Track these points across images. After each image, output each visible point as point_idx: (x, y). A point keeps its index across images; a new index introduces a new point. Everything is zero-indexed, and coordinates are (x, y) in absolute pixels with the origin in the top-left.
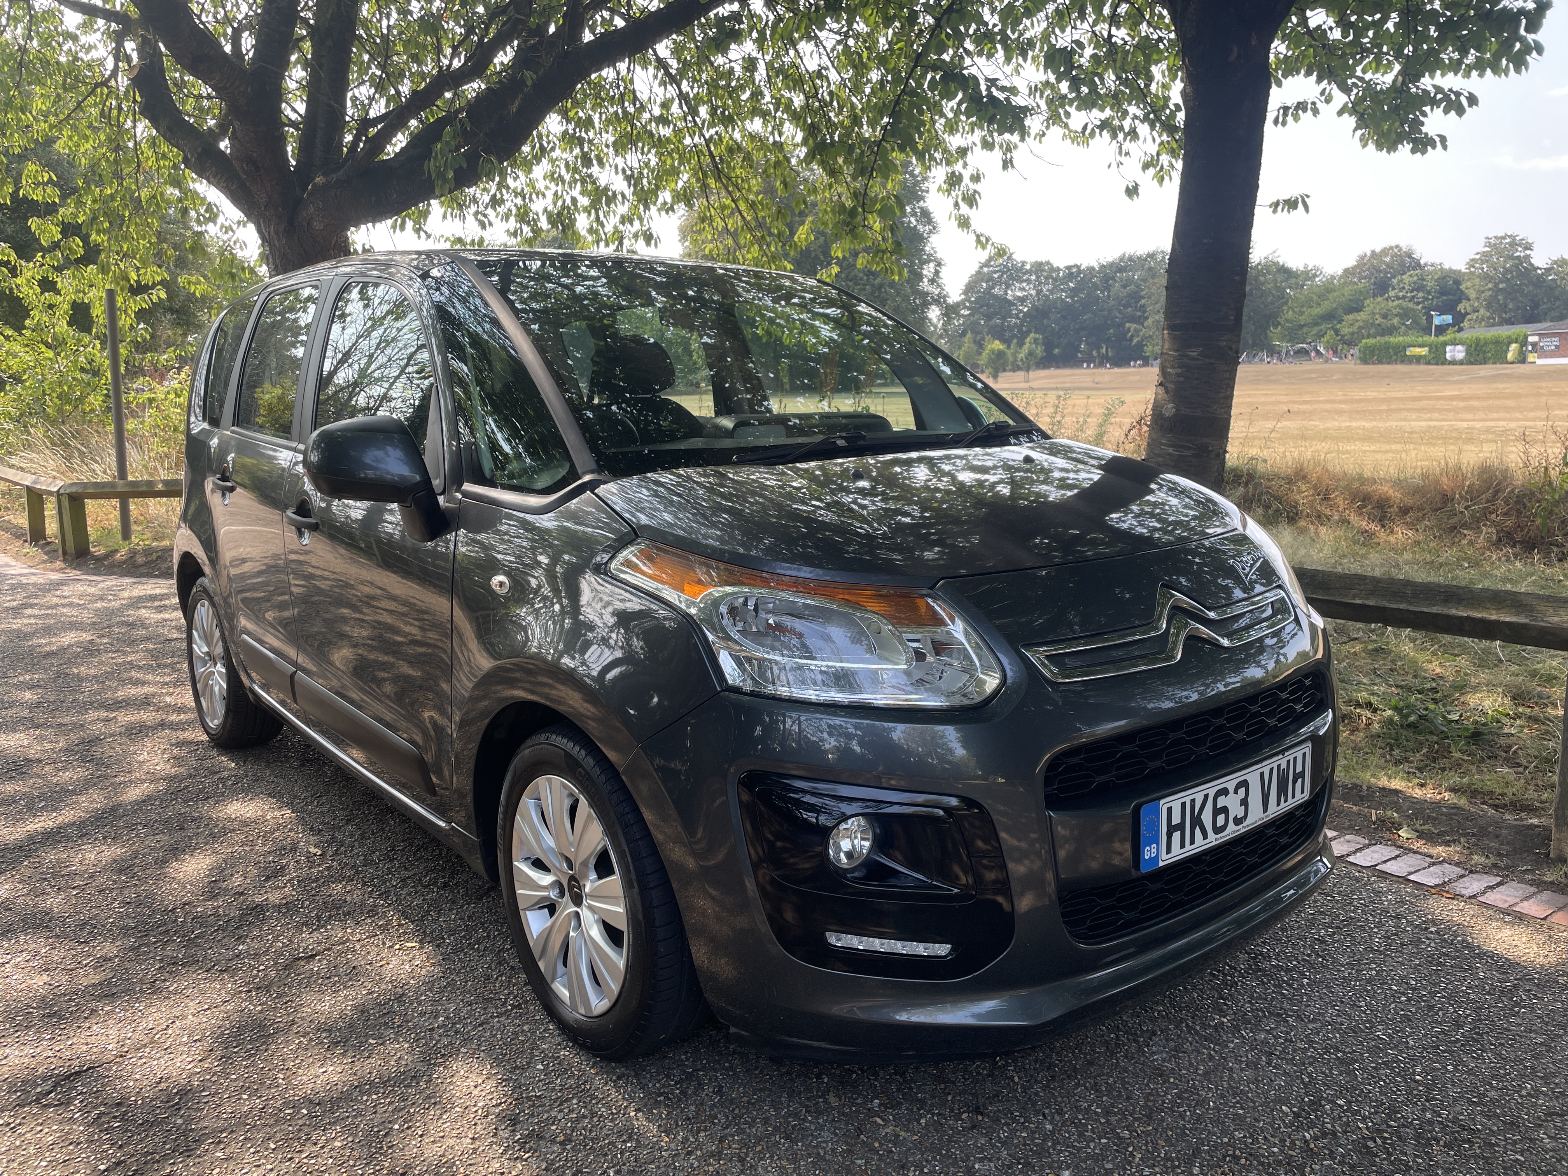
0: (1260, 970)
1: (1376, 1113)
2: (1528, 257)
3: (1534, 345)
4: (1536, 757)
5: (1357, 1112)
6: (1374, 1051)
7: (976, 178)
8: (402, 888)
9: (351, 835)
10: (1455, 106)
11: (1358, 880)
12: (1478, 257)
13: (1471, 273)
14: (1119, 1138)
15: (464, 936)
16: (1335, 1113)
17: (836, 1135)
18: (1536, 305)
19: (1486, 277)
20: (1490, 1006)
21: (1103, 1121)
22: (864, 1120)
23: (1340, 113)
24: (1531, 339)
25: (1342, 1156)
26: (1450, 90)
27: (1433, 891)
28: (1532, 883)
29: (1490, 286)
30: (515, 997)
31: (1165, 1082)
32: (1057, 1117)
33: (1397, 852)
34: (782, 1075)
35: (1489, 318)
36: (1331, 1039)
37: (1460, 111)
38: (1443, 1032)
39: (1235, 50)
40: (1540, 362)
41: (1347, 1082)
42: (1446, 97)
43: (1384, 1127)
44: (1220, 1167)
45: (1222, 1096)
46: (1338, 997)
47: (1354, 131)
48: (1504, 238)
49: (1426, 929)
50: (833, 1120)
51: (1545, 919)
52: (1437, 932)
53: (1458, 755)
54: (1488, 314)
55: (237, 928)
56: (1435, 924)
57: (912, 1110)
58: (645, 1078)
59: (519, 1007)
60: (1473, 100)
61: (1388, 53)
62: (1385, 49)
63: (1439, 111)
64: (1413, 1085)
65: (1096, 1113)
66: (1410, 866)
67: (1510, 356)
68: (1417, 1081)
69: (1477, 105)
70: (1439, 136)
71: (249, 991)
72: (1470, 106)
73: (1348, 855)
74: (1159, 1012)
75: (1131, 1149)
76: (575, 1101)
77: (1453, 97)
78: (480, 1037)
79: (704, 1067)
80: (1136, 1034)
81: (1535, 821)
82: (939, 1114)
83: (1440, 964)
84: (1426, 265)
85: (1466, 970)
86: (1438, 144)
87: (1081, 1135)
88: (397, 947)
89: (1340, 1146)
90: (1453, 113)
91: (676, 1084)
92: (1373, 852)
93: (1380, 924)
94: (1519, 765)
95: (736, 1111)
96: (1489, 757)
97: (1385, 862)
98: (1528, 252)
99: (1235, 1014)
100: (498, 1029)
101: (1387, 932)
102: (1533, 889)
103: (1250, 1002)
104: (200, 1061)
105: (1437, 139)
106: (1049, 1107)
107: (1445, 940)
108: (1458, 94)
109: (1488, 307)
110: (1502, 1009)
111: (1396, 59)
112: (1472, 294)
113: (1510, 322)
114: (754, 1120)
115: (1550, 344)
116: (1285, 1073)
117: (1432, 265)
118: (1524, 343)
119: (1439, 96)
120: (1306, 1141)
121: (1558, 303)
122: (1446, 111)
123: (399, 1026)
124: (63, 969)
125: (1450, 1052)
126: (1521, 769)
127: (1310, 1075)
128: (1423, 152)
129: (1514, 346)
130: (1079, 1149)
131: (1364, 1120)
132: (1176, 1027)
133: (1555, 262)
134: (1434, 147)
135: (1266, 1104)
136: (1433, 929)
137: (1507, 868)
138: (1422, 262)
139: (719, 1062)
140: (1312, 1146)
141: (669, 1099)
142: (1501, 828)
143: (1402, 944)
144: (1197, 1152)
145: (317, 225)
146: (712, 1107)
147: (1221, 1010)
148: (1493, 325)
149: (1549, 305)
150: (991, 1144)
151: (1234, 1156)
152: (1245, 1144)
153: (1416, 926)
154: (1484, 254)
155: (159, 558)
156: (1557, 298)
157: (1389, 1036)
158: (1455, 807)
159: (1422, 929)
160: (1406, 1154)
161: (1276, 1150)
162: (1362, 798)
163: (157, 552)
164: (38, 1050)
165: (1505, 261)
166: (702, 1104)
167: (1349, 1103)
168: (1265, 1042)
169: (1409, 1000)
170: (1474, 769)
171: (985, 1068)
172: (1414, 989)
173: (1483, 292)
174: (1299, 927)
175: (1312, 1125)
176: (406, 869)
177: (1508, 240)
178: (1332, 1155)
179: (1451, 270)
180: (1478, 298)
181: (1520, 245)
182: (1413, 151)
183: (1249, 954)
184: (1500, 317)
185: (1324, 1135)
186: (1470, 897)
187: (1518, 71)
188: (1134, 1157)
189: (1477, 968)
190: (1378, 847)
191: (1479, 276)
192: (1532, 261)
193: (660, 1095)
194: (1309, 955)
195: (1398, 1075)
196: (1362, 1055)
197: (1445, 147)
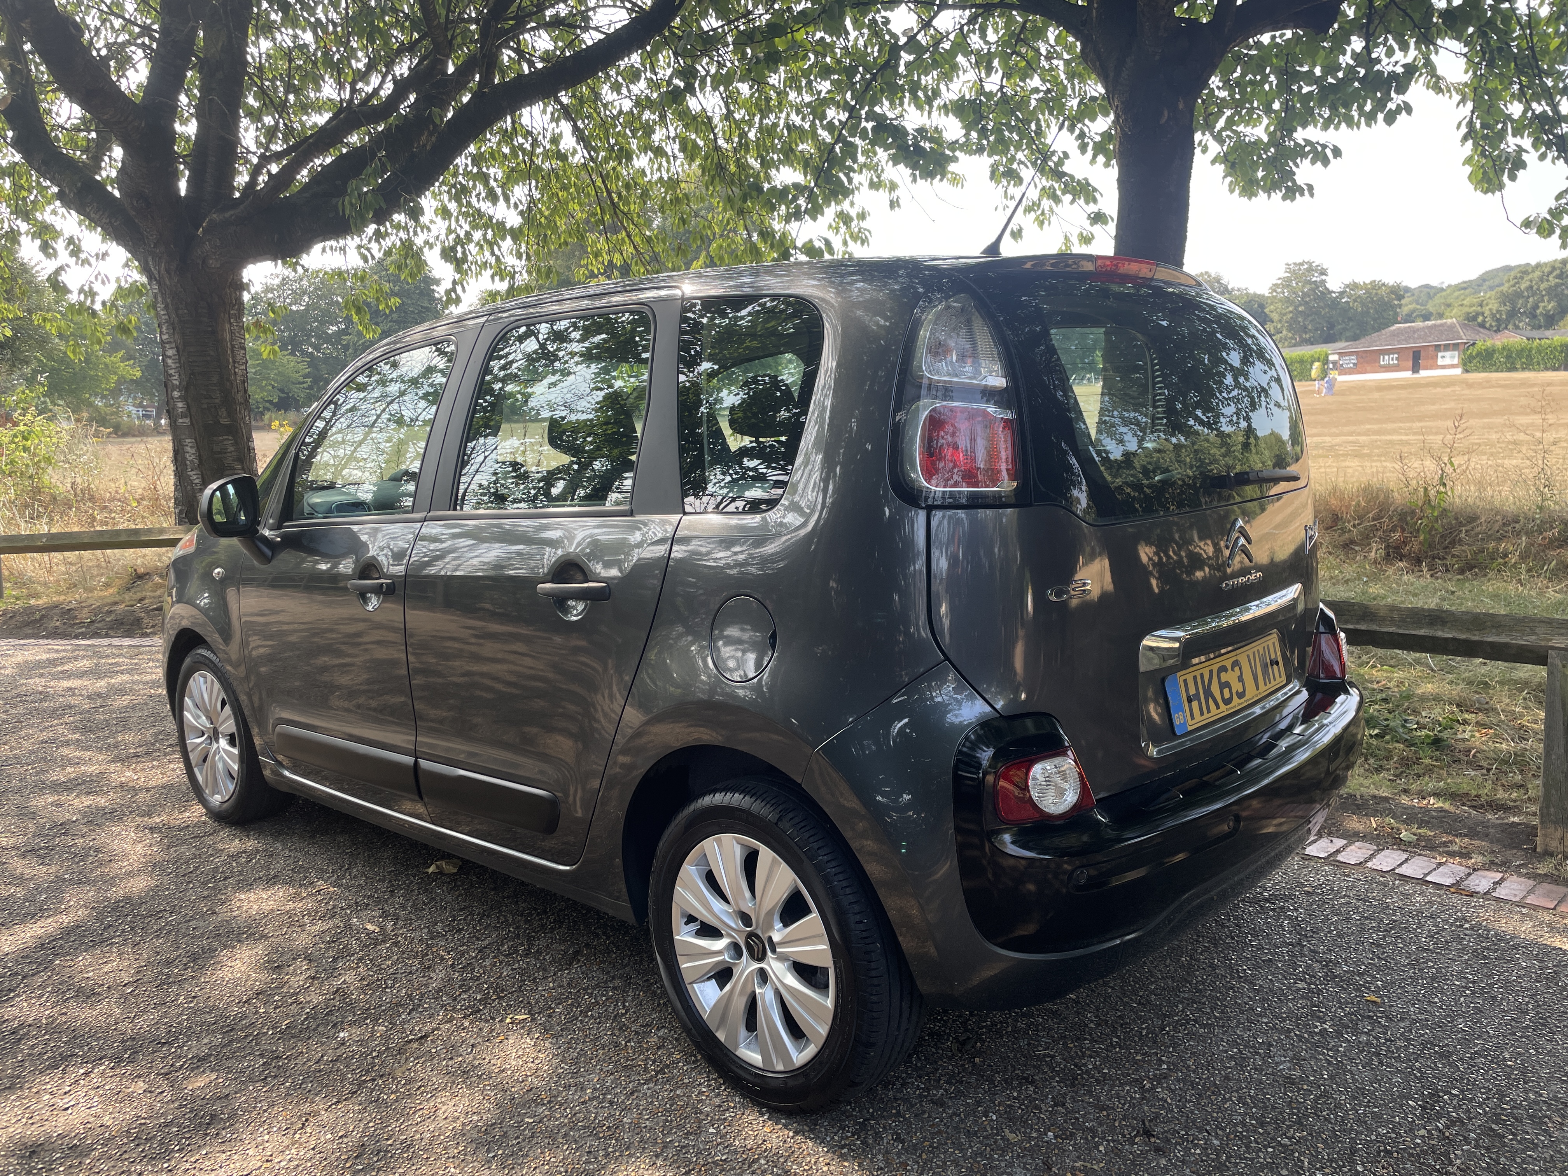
0: (1336, 977)
1: (1488, 1099)
2: (1324, 281)
3: (1335, 363)
4: (1496, 760)
5: (1471, 1100)
6: (1464, 1042)
7: (862, 216)
8: (483, 959)
9: (403, 907)
10: (1321, 157)
11: (1385, 885)
12: (1279, 282)
13: (1275, 297)
14: (1282, 1145)
15: (572, 1004)
16: (1455, 1102)
17: (1027, 1169)
18: (1331, 326)
19: (1288, 300)
20: (1543, 993)
21: (1261, 1131)
22: (1047, 1153)
23: (1213, 162)
24: (1332, 358)
25: (1475, 1140)
26: (1318, 143)
27: (1452, 890)
28: (1528, 876)
29: (1291, 309)
30: (654, 1062)
31: (1299, 1090)
32: (1219, 1132)
33: (1405, 856)
34: (951, 1117)
35: (1291, 338)
36: (1423, 1035)
37: (1326, 162)
38: (1513, 1019)
39: (1166, 113)
40: (1340, 378)
41: (1453, 1073)
42: (1314, 150)
43: (1499, 1111)
44: (1379, 1162)
45: (1355, 1098)
46: (1413, 995)
47: (1224, 177)
48: (1302, 264)
49: (1462, 926)
50: (1018, 1155)
51: (1554, 909)
52: (1472, 928)
53: (1427, 761)
54: (1290, 335)
55: (327, 1014)
56: (1467, 921)
57: (1086, 1138)
58: (821, 1132)
59: (662, 1071)
60: (1337, 152)
61: (1258, 108)
62: (1255, 104)
63: (1307, 162)
64: (1508, 1070)
65: (1252, 1124)
66: (1422, 868)
67: (1314, 373)
68: (1509, 1066)
69: (1340, 156)
70: (1307, 185)
71: (374, 1080)
72: (1335, 157)
73: (1366, 862)
74: (1266, 1024)
75: (1297, 1154)
76: (763, 1162)
77: (1319, 149)
78: (638, 1105)
79: (872, 1115)
80: (1254, 1047)
81: (1516, 819)
82: (1113, 1141)
83: (1485, 957)
84: (1233, 289)
85: (1509, 962)
86: (1306, 192)
87: (1248, 1147)
88: (508, 1020)
89: (1470, 1131)
90: (1319, 163)
91: (853, 1135)
92: (1386, 857)
93: (1420, 925)
94: (1481, 767)
95: (924, 1156)
96: (1454, 762)
97: (1400, 865)
98: (1324, 277)
99: (1332, 1020)
100: (652, 1096)
101: (1429, 931)
102: (1531, 882)
103: (1340, 1007)
104: (356, 1157)
105: (1305, 187)
106: (1208, 1124)
107: (1480, 935)
108: (1324, 147)
109: (1290, 329)
110: (1553, 994)
111: (1266, 113)
112: (1275, 316)
113: (1311, 342)
114: (945, 1163)
115: (1349, 362)
116: (1399, 1071)
117: (1239, 290)
118: (1326, 362)
119: (1307, 149)
120: (1440, 1131)
121: (1351, 324)
122: (1313, 162)
123: (549, 1102)
124: (158, 1074)
125: (1527, 1037)
126: (1485, 771)
127: (1419, 1070)
128: (1293, 199)
129: (1317, 365)
130: (1252, 1159)
131: (1480, 1105)
132: (1287, 1037)
133: (1347, 286)
134: (1302, 194)
135: (1393, 1100)
136: (1467, 926)
137: (1503, 864)
138: (1230, 287)
139: (884, 1109)
140: (1447, 1134)
141: (853, 1151)
142: (1487, 827)
143: (1447, 942)
144: (1354, 1150)
145: (213, 263)
146: (899, 1155)
147: (1319, 1017)
148: (1295, 345)
149: (1344, 326)
150: (1172, 1164)
151: (1386, 1151)
152: (1390, 1138)
153: (1451, 925)
154: (1285, 279)
155: (43, 617)
156: (1350, 319)
157: (1470, 1028)
158: (1441, 810)
159: (1457, 927)
160: (1528, 1133)
161: (1419, 1141)
162: (1358, 807)
163: (40, 610)
164: (173, 1163)
165: (1303, 286)
166: (887, 1152)
167: (1462, 1091)
168: (1369, 1044)
169: (1473, 993)
170: (1444, 772)
171: (1135, 1092)
172: (1474, 983)
173: (1285, 314)
174: (1353, 934)
175: (1439, 1116)
176: (478, 939)
177: (1306, 266)
178: (1467, 1140)
179: (1255, 294)
180: (1280, 321)
181: (1316, 271)
182: (1284, 198)
183: (1321, 962)
184: (1301, 337)
185: (1453, 1123)
186: (1485, 894)
187: (1369, 125)
188: (1302, 1162)
189: (1518, 959)
190: (1386, 852)
191: (1280, 300)
192: (1328, 285)
193: (843, 1147)
194: (1372, 959)
195: (1492, 1061)
196: (1455, 1047)
197: (1312, 195)
